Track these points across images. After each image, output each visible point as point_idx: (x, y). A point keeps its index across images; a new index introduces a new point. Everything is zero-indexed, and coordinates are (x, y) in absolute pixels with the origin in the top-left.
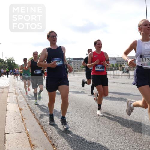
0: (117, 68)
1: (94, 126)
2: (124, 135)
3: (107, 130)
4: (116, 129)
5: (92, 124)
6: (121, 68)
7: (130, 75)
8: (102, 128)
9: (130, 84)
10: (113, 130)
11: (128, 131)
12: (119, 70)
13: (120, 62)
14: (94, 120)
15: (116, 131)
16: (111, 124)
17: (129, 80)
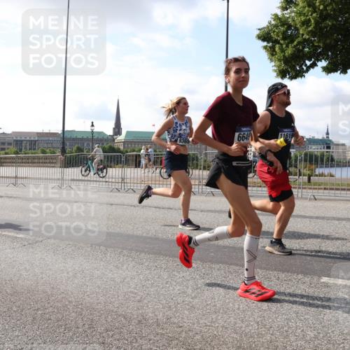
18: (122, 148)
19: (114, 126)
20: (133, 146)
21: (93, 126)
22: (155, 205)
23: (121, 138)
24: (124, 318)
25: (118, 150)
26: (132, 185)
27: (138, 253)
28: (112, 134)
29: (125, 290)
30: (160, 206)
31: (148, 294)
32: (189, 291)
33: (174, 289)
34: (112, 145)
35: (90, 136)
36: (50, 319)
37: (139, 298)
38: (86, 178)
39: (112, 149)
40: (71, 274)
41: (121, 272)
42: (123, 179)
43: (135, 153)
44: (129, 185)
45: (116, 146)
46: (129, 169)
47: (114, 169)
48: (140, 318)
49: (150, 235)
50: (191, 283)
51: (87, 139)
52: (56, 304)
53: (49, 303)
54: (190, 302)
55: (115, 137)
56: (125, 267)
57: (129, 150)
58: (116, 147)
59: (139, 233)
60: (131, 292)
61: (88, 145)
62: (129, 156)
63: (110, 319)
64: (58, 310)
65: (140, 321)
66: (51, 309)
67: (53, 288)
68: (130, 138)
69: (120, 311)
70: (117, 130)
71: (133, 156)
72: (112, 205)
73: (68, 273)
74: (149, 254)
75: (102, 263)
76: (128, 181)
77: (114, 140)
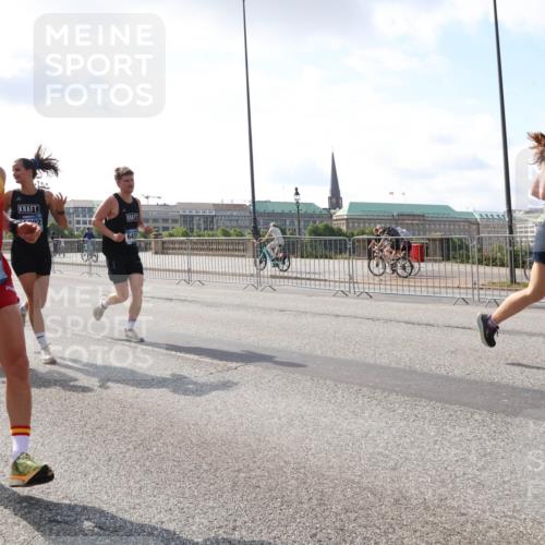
0: (143, 244)
1: (67, 454)
2: (178, 484)
3: (115, 468)
4: (148, 464)
5: (58, 447)
6: (156, 242)
7: (189, 271)
8: (96, 461)
9: (191, 302)
10: (138, 467)
11: (192, 467)
12: (150, 249)
13: (155, 220)
14: (65, 435)
15: (148, 471)
16: (130, 446)
17: (189, 288)
18: (344, 228)
19: (329, 194)
20: (362, 225)
21: (297, 194)
22: (406, 319)
23: (343, 212)
24: (372, 493)
25: (339, 232)
26: (366, 286)
27: (386, 394)
28: (327, 206)
29: (371, 451)
30: (413, 320)
31: (407, 459)
32: (473, 458)
33: (448, 454)
34: (329, 223)
35: (294, 210)
36: (259, 487)
37: (392, 463)
38: (286, 274)
39: (330, 231)
40: (283, 419)
41: (361, 421)
42: (351, 278)
43: (365, 237)
44: (361, 286)
45: (335, 225)
46: (359, 262)
47: (336, 261)
48: (397, 495)
49: (402, 366)
50: (474, 445)
51: (290, 215)
52: (266, 464)
53: (255, 462)
54: (476, 476)
55: (332, 211)
56: (367, 415)
57: (355, 232)
58: (335, 227)
59: (384, 361)
60: (379, 453)
61: (292, 223)
62: (358, 241)
63: (349, 493)
64: (269, 472)
65: (397, 501)
66: (258, 472)
67: (259, 440)
68: (356, 214)
69: (365, 482)
70: (334, 200)
71: (364, 240)
72: (338, 316)
73: (279, 419)
74: (403, 395)
75: (332, 406)
76: (360, 279)
77: (331, 216)
